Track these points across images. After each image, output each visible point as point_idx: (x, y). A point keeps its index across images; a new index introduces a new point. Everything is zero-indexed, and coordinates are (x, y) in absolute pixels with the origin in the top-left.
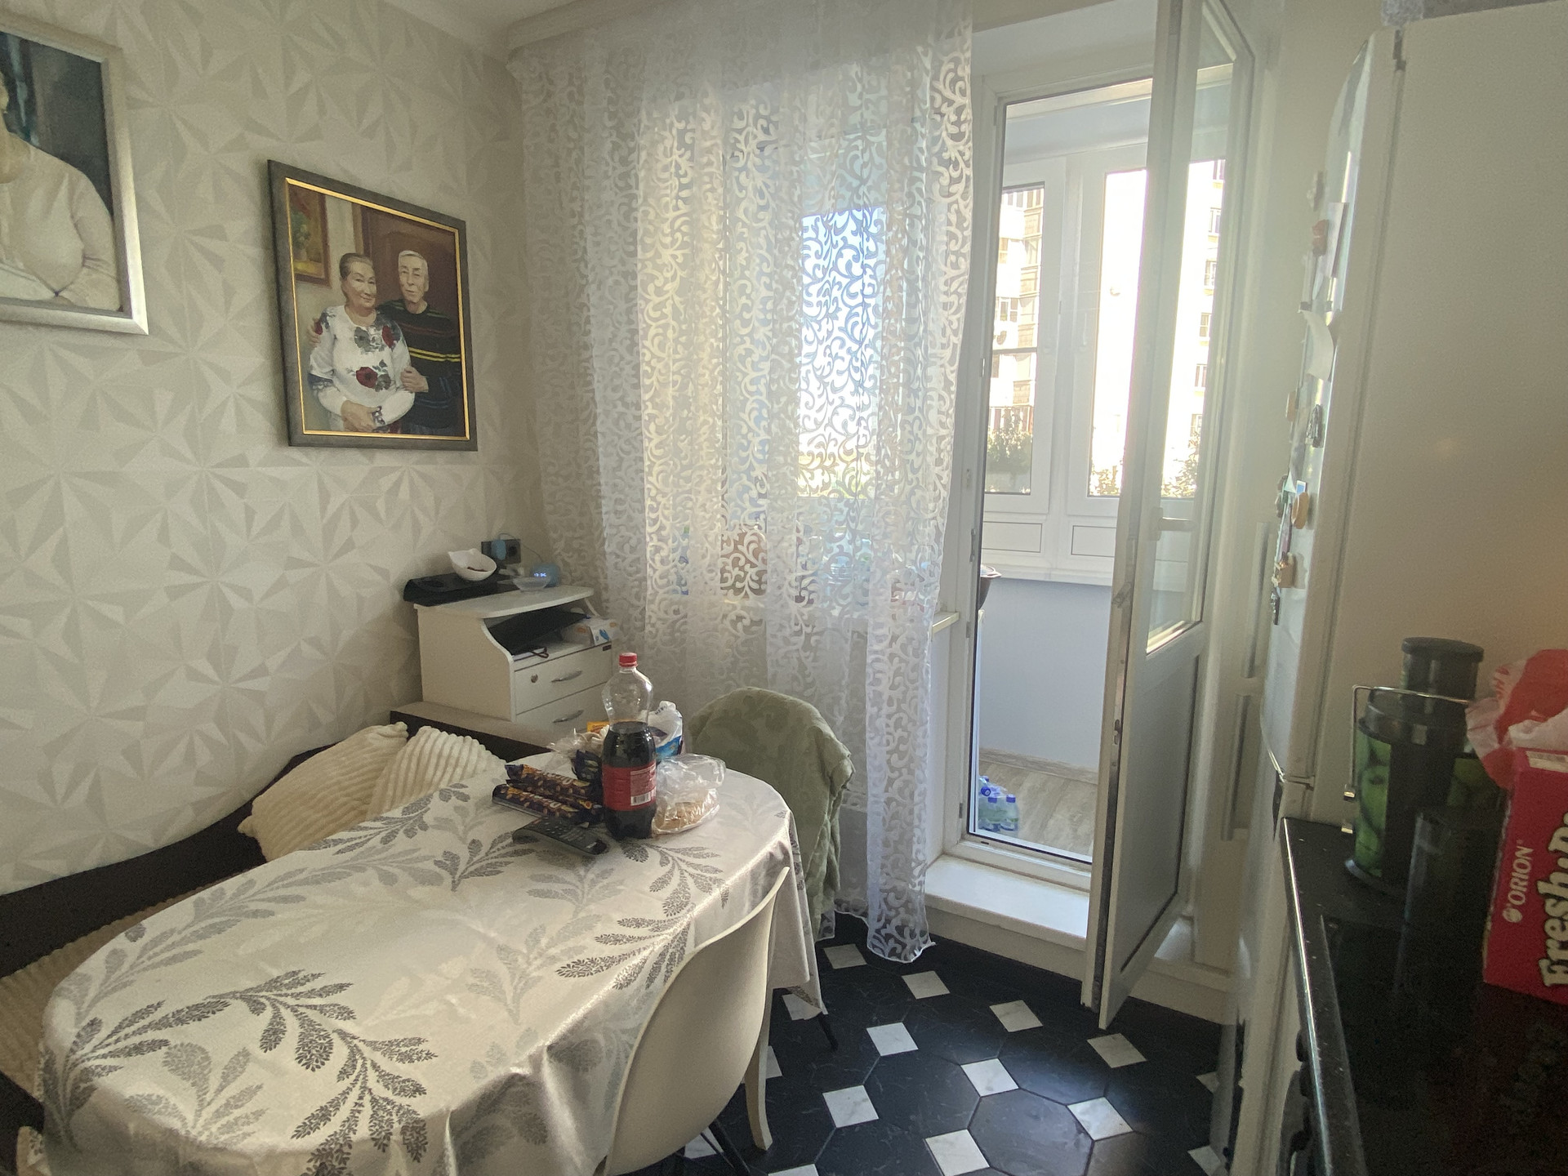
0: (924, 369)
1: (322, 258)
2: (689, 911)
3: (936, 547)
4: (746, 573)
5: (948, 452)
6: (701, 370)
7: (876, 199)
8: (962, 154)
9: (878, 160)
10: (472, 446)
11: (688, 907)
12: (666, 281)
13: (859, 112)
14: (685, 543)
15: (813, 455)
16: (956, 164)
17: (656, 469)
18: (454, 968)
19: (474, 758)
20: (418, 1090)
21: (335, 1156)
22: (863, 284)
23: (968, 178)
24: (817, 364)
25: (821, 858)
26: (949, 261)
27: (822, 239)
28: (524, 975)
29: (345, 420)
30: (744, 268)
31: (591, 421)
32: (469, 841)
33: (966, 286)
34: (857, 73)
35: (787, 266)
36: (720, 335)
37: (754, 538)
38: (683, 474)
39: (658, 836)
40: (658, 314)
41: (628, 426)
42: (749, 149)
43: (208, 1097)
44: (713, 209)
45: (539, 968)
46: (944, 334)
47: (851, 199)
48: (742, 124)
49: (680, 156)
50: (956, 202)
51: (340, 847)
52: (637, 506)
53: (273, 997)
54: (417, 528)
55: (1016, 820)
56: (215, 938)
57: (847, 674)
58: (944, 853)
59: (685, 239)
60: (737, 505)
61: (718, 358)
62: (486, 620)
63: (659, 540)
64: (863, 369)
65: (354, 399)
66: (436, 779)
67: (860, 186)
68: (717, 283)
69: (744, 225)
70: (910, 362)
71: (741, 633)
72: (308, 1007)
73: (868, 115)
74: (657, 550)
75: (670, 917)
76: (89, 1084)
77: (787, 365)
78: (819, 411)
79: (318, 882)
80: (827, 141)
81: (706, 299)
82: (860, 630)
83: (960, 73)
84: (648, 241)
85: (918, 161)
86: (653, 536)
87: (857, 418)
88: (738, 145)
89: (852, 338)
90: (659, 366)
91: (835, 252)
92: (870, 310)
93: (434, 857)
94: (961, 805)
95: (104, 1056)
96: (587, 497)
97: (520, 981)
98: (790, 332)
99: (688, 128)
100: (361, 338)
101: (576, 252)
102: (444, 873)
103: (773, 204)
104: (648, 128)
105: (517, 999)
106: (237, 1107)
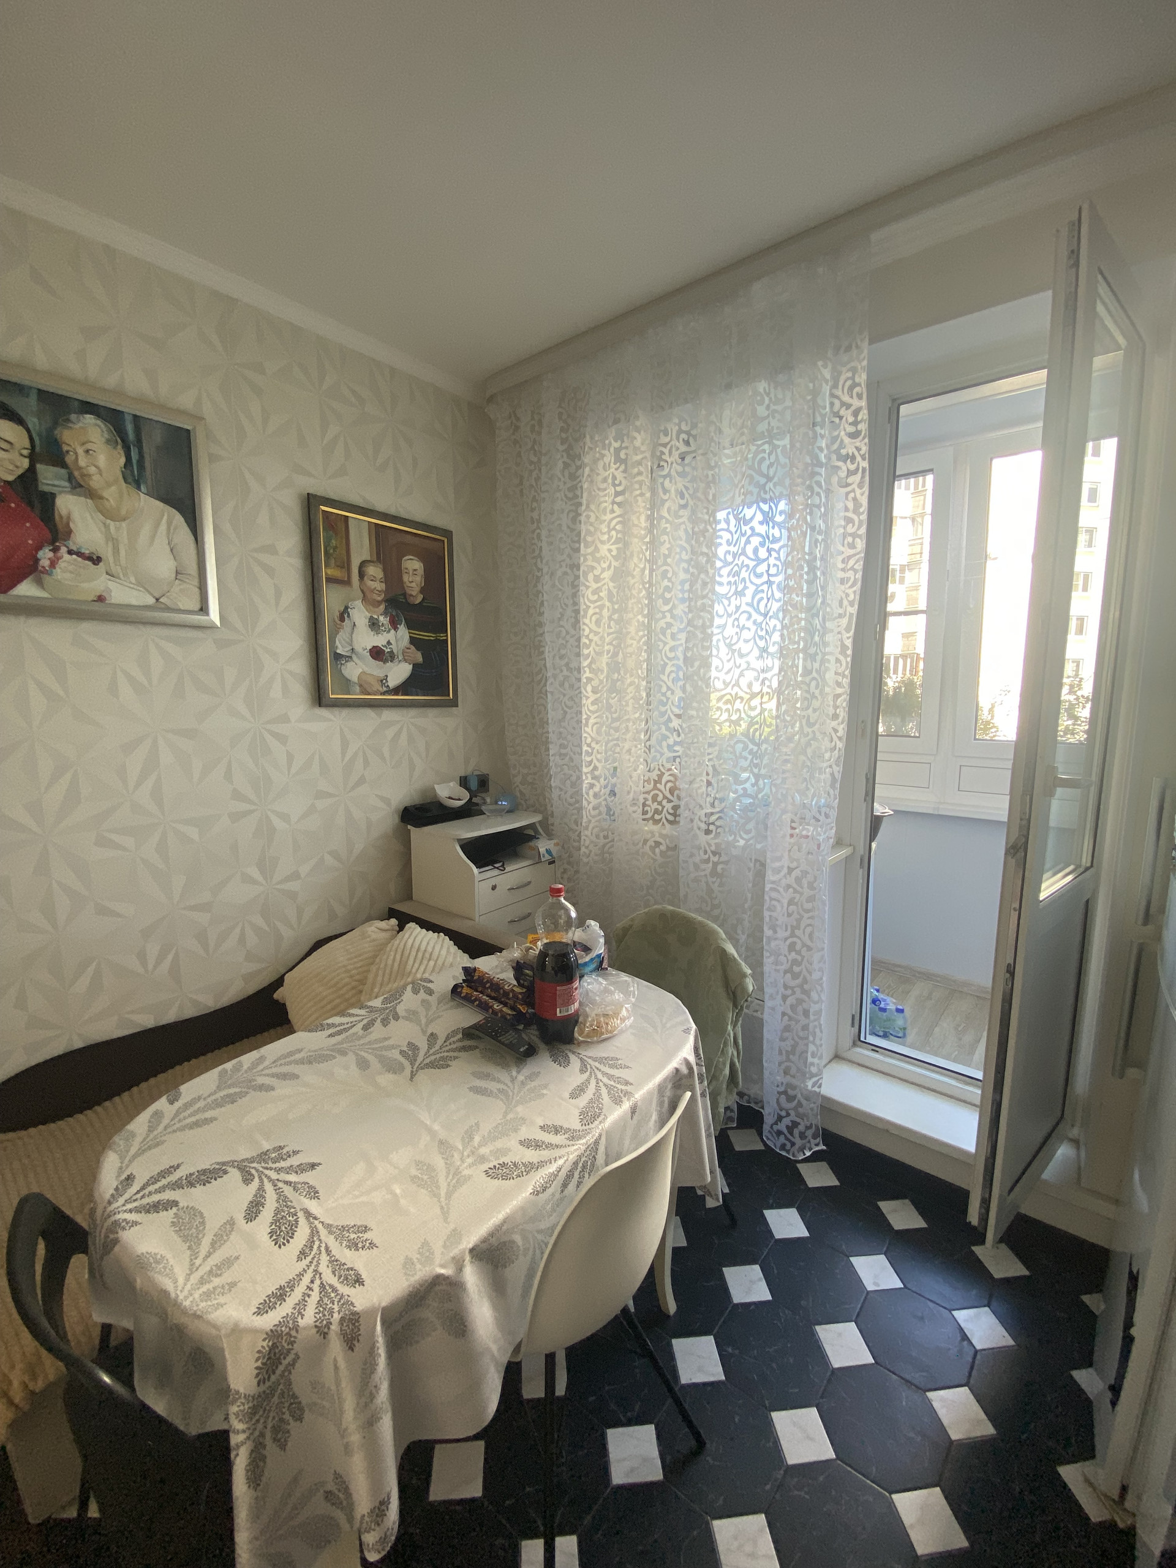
0: (822, 636)
1: (346, 565)
2: (600, 1122)
3: (832, 792)
4: (663, 807)
5: (844, 708)
6: (629, 642)
7: (781, 493)
8: (858, 449)
9: (783, 460)
10: (454, 703)
11: (602, 1117)
12: (603, 570)
13: (767, 421)
14: (614, 780)
15: (721, 710)
16: (853, 458)
17: (592, 721)
18: (402, 1157)
19: (444, 952)
20: (358, 1281)
21: (284, 1338)
22: (769, 566)
23: (864, 470)
24: (726, 634)
25: (724, 1064)
26: (846, 542)
27: (733, 529)
28: (457, 1172)
29: (361, 686)
30: (666, 557)
31: (543, 682)
32: (428, 1034)
33: (862, 563)
34: (765, 389)
35: (703, 554)
36: (646, 612)
37: (671, 778)
38: (614, 725)
39: (580, 1044)
40: (596, 597)
41: (572, 686)
42: (672, 459)
43: (198, 1262)
44: (642, 510)
45: (470, 1166)
46: (841, 605)
47: (759, 494)
48: (667, 439)
49: (616, 469)
50: (853, 491)
51: (331, 1031)
52: (577, 749)
53: (261, 1169)
54: (412, 767)
55: (905, 1029)
56: (229, 1106)
57: (749, 898)
58: (837, 1057)
59: (619, 536)
60: (657, 751)
61: (643, 631)
62: (459, 840)
63: (592, 778)
64: (767, 637)
65: (366, 669)
66: (414, 970)
67: (766, 483)
68: (643, 570)
69: (667, 521)
70: (810, 631)
71: (658, 857)
72: (286, 1183)
73: (774, 423)
74: (592, 786)
75: (584, 1127)
76: (116, 1235)
77: (700, 636)
78: (727, 673)
79: (310, 1063)
80: (738, 449)
81: (634, 583)
82: (762, 859)
83: (857, 380)
84: (589, 539)
85: (817, 458)
86: (589, 775)
87: (761, 679)
88: (663, 457)
89: (758, 611)
90: (596, 639)
91: (743, 539)
92: (774, 587)
93: (399, 1046)
94: (853, 1016)
95: (131, 1211)
96: (539, 743)
97: (453, 1178)
98: (703, 608)
99: (623, 445)
100: (373, 624)
101: (534, 551)
102: (406, 1063)
103: (691, 503)
104: (591, 449)
105: (449, 1195)
106: (217, 1276)
